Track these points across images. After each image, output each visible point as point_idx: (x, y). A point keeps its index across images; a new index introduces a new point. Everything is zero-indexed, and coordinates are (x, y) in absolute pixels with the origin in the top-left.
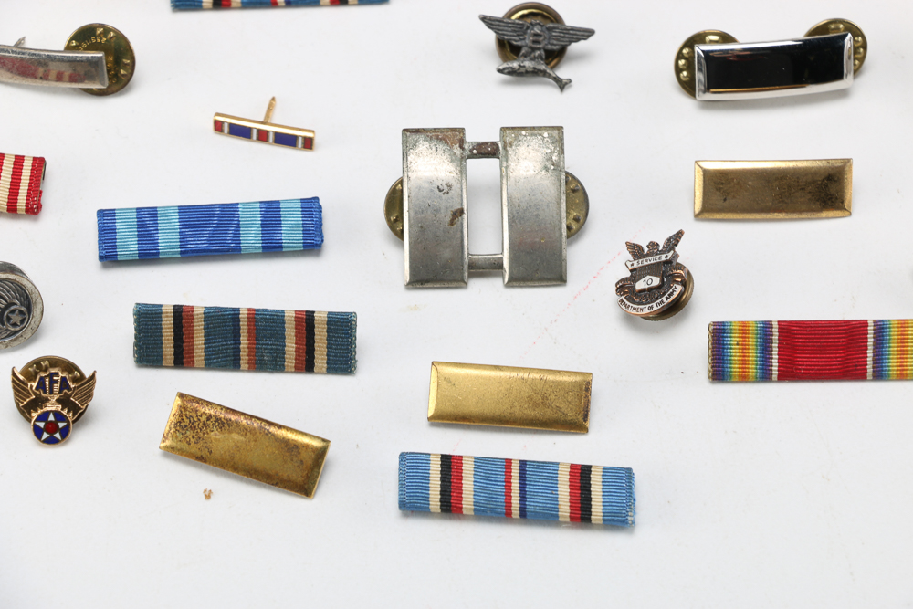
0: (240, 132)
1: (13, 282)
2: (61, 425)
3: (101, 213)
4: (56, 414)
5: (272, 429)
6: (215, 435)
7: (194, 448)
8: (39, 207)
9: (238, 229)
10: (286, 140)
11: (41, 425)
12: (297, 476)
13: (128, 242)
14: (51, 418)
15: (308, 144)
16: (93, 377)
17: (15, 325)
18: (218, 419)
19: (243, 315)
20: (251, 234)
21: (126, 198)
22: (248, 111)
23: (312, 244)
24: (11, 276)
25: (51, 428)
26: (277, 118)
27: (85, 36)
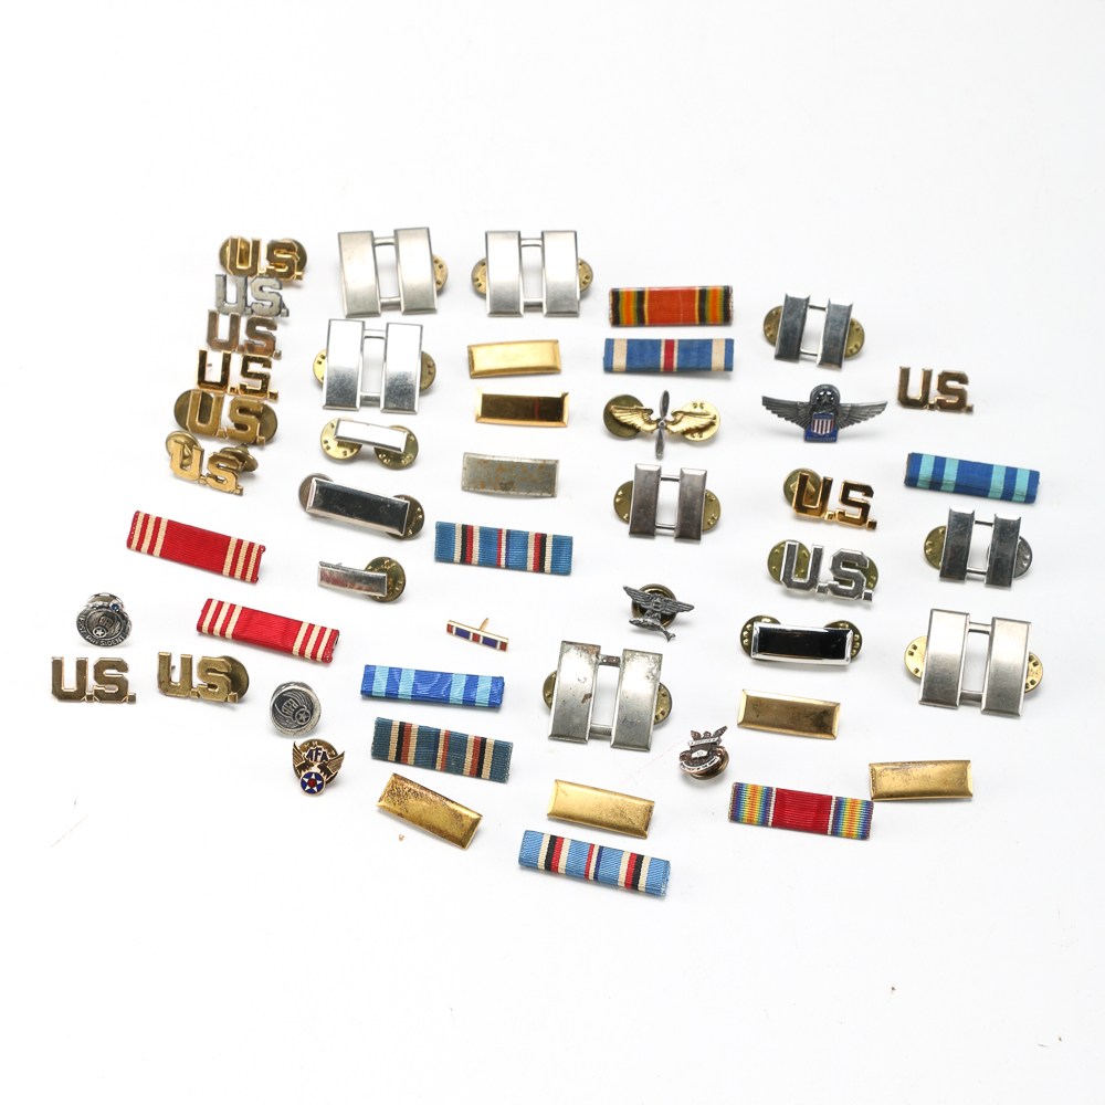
0: (463, 634)
1: (305, 693)
2: (319, 782)
3: (367, 667)
4: (317, 775)
5: (448, 803)
6: (412, 801)
7: (397, 809)
8: (331, 659)
9: (449, 687)
10: (490, 643)
11: (306, 780)
12: (459, 834)
13: (380, 685)
14: (313, 777)
15: (504, 647)
16: (342, 755)
17: (301, 721)
18: (415, 792)
19: (442, 734)
20: (457, 693)
21: (384, 661)
22: (471, 623)
23: (494, 705)
24: (304, 689)
25: (312, 783)
26: (487, 629)
27: (377, 564)
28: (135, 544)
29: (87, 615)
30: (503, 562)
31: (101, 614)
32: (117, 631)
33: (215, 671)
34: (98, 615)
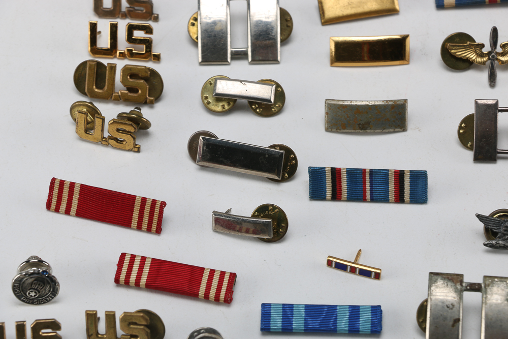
0: (341, 267)
3: (264, 305)
8: (231, 300)
9: (336, 319)
10: (365, 273)
13: (276, 322)
15: (377, 276)
20: (343, 323)
21: (277, 298)
22: (346, 255)
23: (376, 331)
24: (214, 336)
26: (361, 261)
27: (263, 210)
28: (53, 206)
29: (21, 281)
30: (368, 197)
31: (33, 279)
32: (47, 291)
33: (135, 324)
34: (30, 280)
